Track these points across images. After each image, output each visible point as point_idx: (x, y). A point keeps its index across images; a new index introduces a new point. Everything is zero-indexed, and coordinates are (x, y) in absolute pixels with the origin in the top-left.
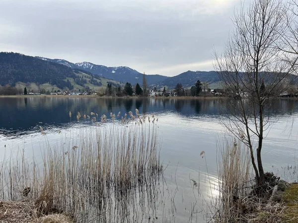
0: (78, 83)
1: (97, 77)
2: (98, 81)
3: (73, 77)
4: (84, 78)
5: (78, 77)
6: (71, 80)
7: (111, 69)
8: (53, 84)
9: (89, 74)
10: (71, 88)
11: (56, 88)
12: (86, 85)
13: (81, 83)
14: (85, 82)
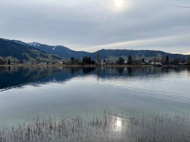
0: (32, 56)
1: (44, 52)
2: (46, 55)
3: (28, 52)
4: (36, 53)
5: (32, 52)
6: (27, 54)
7: (52, 47)
8: (14, 57)
9: (39, 50)
10: (27, 60)
11: (17, 60)
12: (37, 58)
13: (34, 56)
14: (37, 55)
